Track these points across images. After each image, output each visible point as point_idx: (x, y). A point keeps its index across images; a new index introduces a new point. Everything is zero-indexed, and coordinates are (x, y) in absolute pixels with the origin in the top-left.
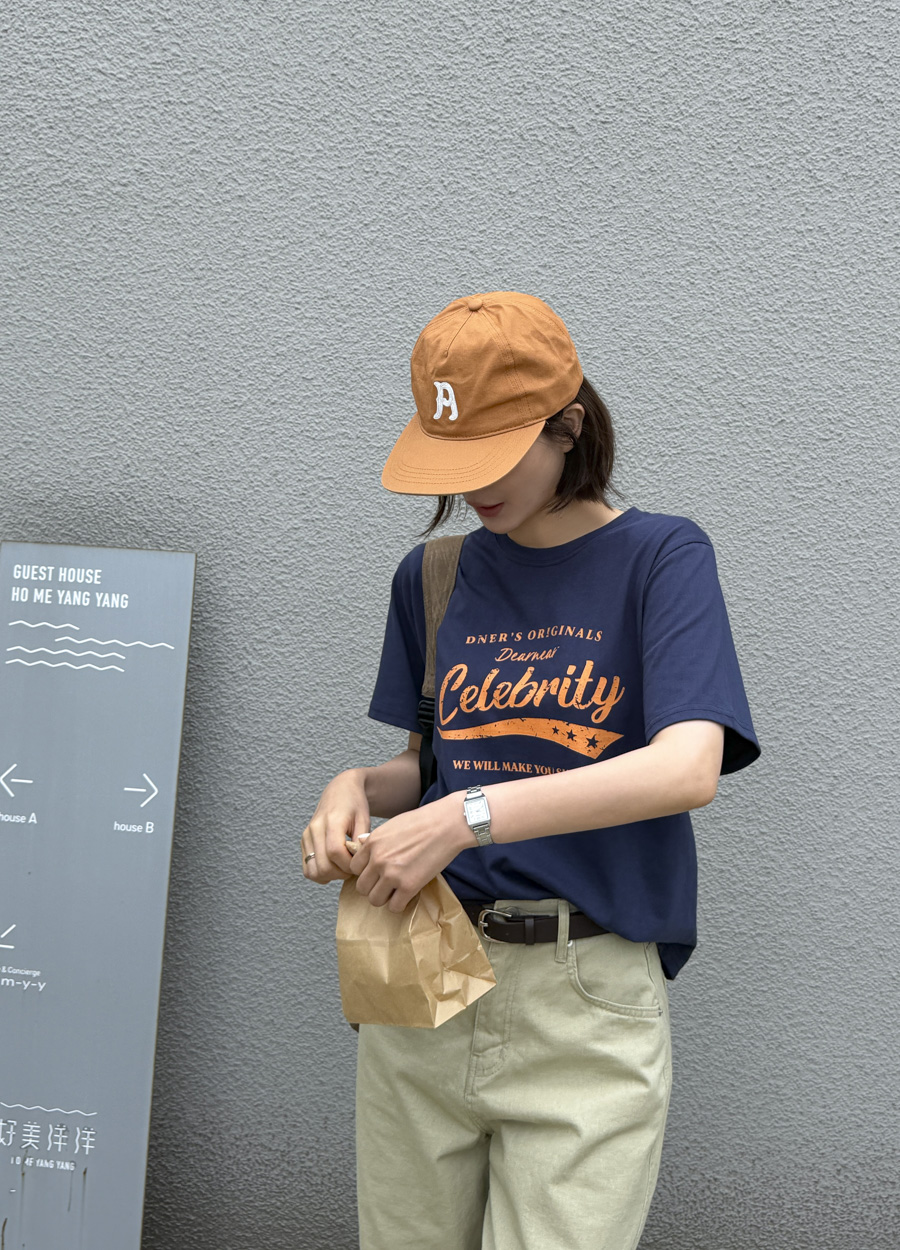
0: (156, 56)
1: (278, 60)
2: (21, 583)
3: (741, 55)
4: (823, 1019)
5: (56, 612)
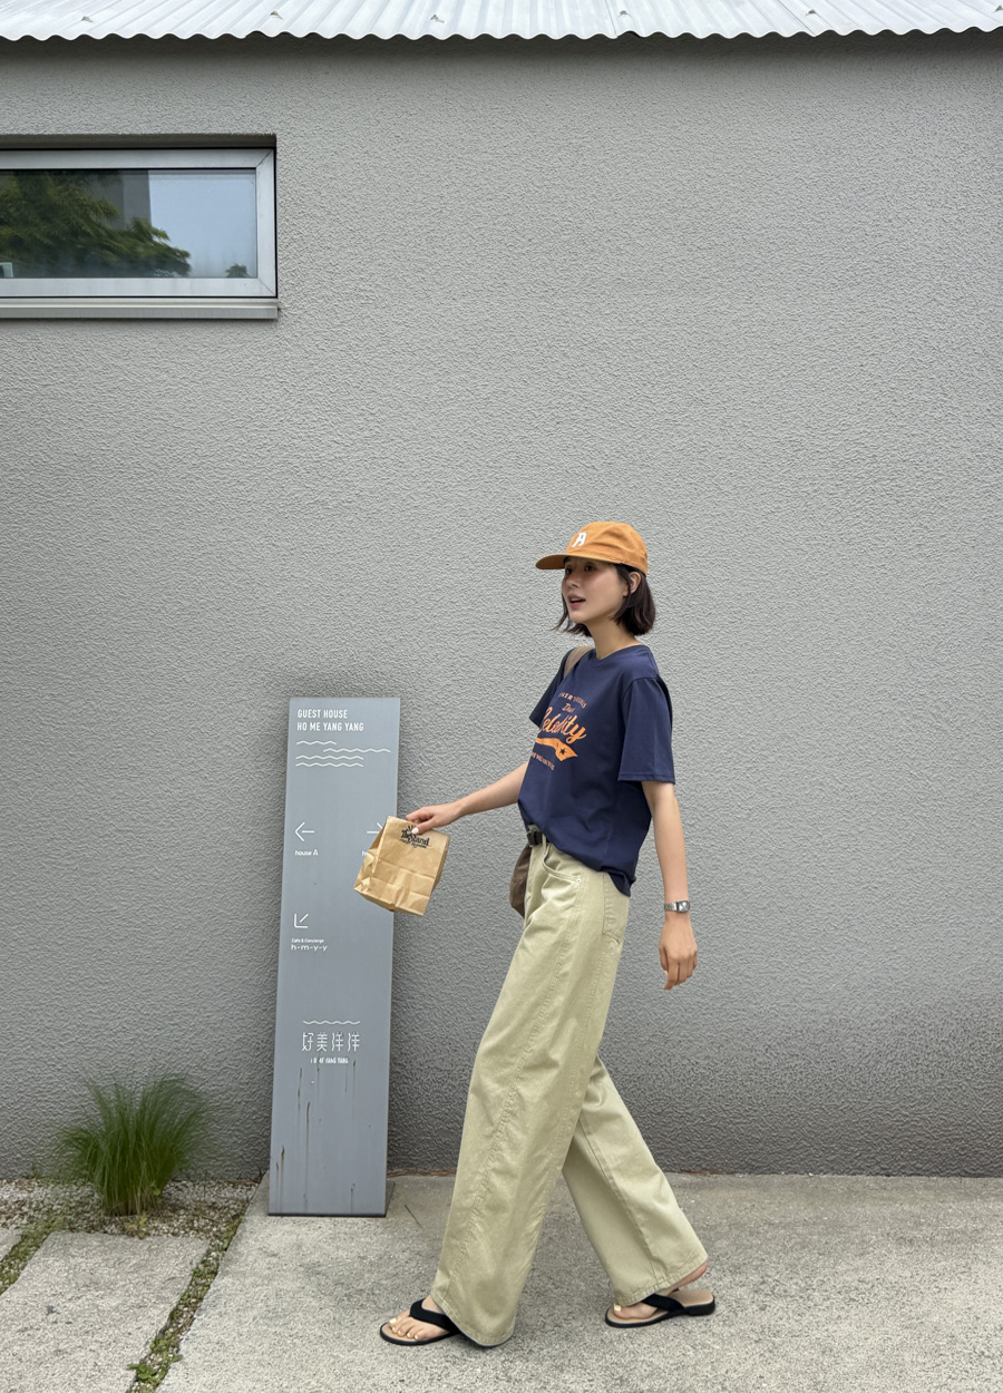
0: (366, 433)
1: (434, 435)
2: (302, 720)
3: (679, 428)
4: (752, 951)
5: (323, 735)
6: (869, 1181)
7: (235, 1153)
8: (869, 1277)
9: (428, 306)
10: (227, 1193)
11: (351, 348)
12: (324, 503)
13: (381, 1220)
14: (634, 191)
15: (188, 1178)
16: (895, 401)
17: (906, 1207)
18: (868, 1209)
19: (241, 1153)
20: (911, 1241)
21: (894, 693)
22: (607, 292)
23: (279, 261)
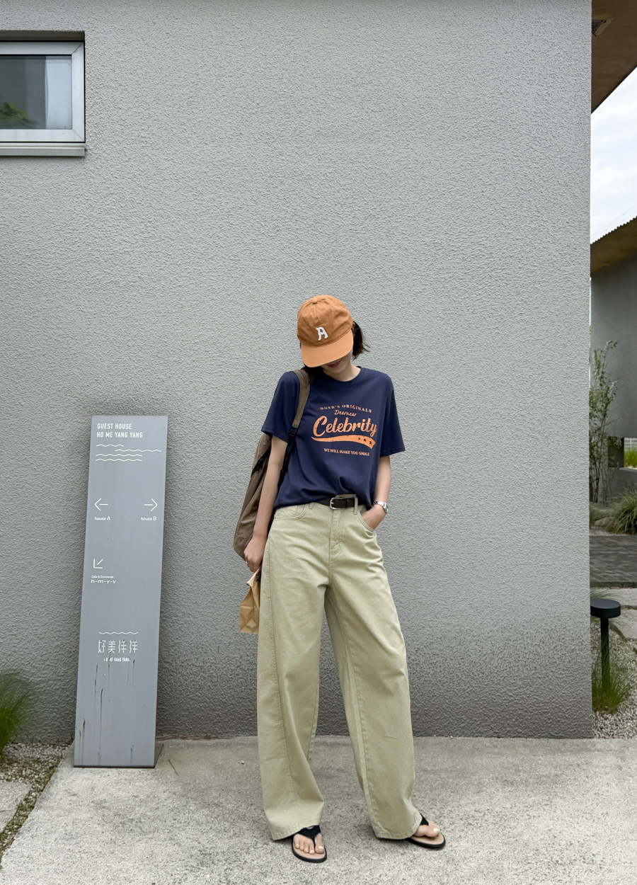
0: (146, 235)
1: (192, 236)
2: (100, 430)
3: (359, 235)
5: (114, 440)
6: (486, 741)
7: (54, 724)
8: (483, 808)
9: (188, 148)
10: (49, 751)
11: (135, 176)
12: (116, 283)
13: (151, 770)
14: (328, 72)
15: (22, 741)
16: (505, 216)
17: (510, 759)
18: (483, 761)
19: (59, 724)
20: (512, 783)
21: (503, 414)
22: (310, 140)
23: (86, 117)
